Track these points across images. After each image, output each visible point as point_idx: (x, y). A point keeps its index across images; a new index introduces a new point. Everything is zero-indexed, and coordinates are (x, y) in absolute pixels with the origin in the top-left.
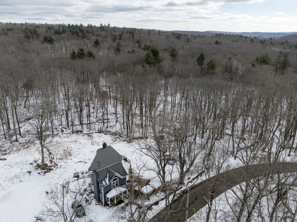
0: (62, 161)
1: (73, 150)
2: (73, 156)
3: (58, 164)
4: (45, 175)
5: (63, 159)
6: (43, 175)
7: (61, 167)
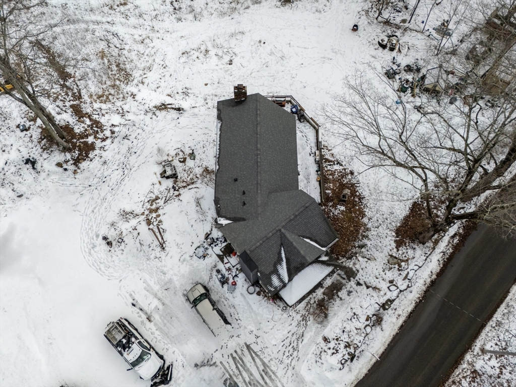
0: (109, 105)
1: (127, 47)
2: (136, 81)
3: (103, 120)
4: (78, 171)
5: (110, 97)
6: (75, 172)
7: (113, 132)
